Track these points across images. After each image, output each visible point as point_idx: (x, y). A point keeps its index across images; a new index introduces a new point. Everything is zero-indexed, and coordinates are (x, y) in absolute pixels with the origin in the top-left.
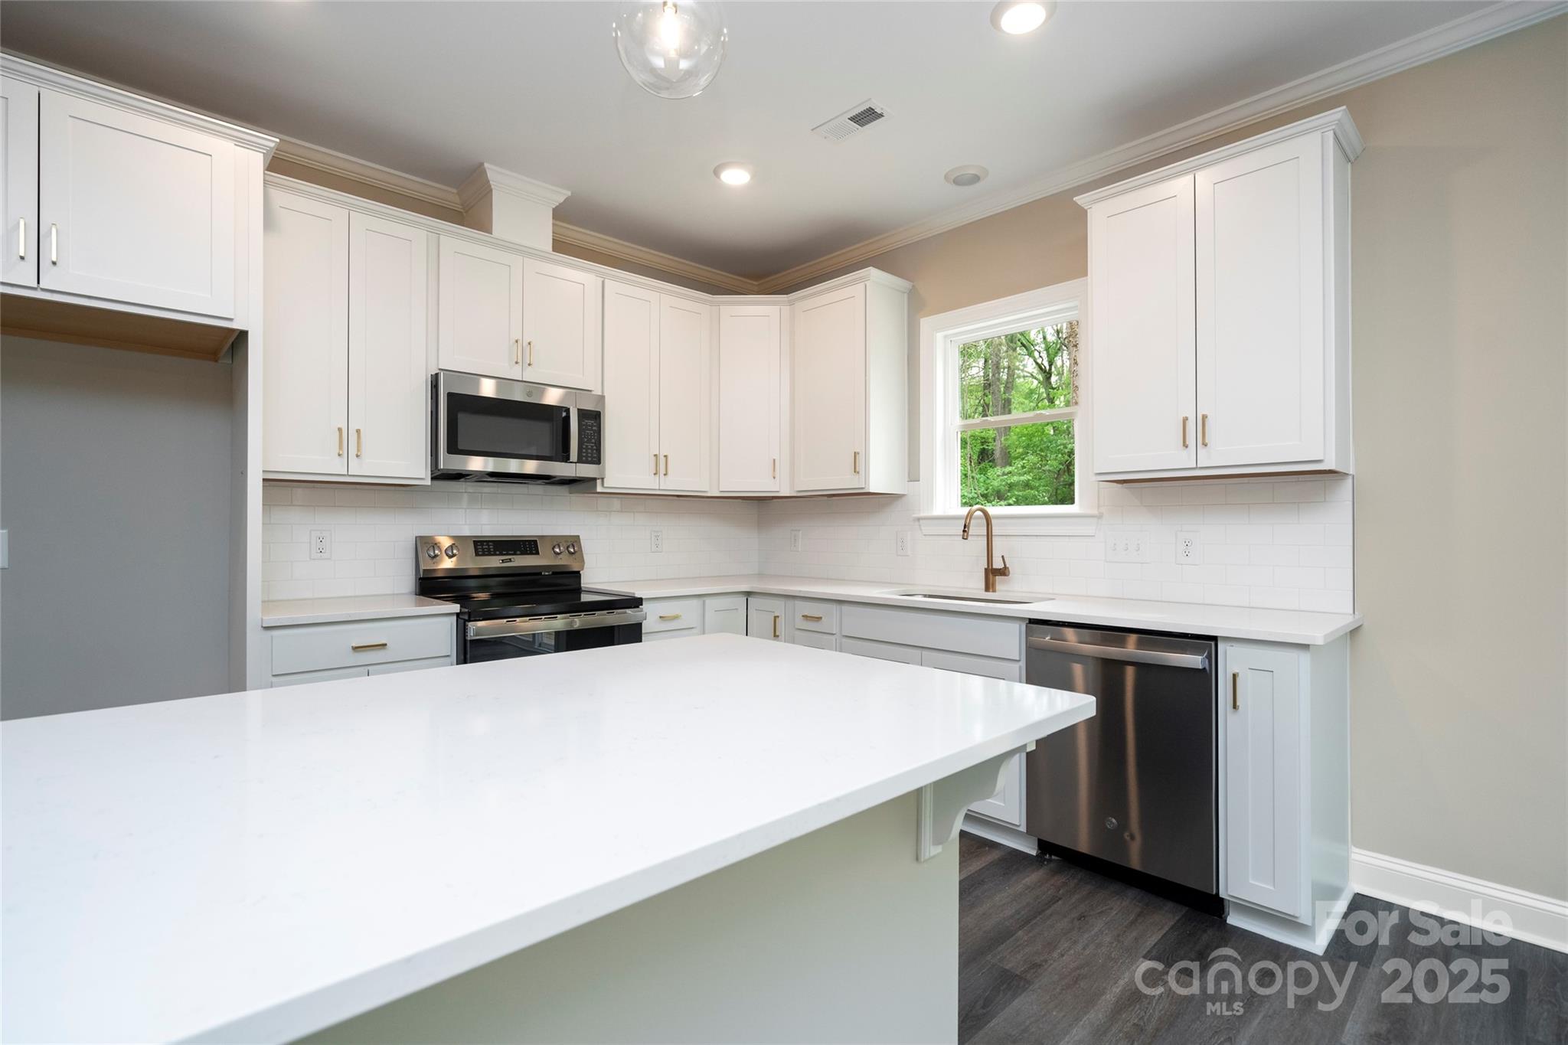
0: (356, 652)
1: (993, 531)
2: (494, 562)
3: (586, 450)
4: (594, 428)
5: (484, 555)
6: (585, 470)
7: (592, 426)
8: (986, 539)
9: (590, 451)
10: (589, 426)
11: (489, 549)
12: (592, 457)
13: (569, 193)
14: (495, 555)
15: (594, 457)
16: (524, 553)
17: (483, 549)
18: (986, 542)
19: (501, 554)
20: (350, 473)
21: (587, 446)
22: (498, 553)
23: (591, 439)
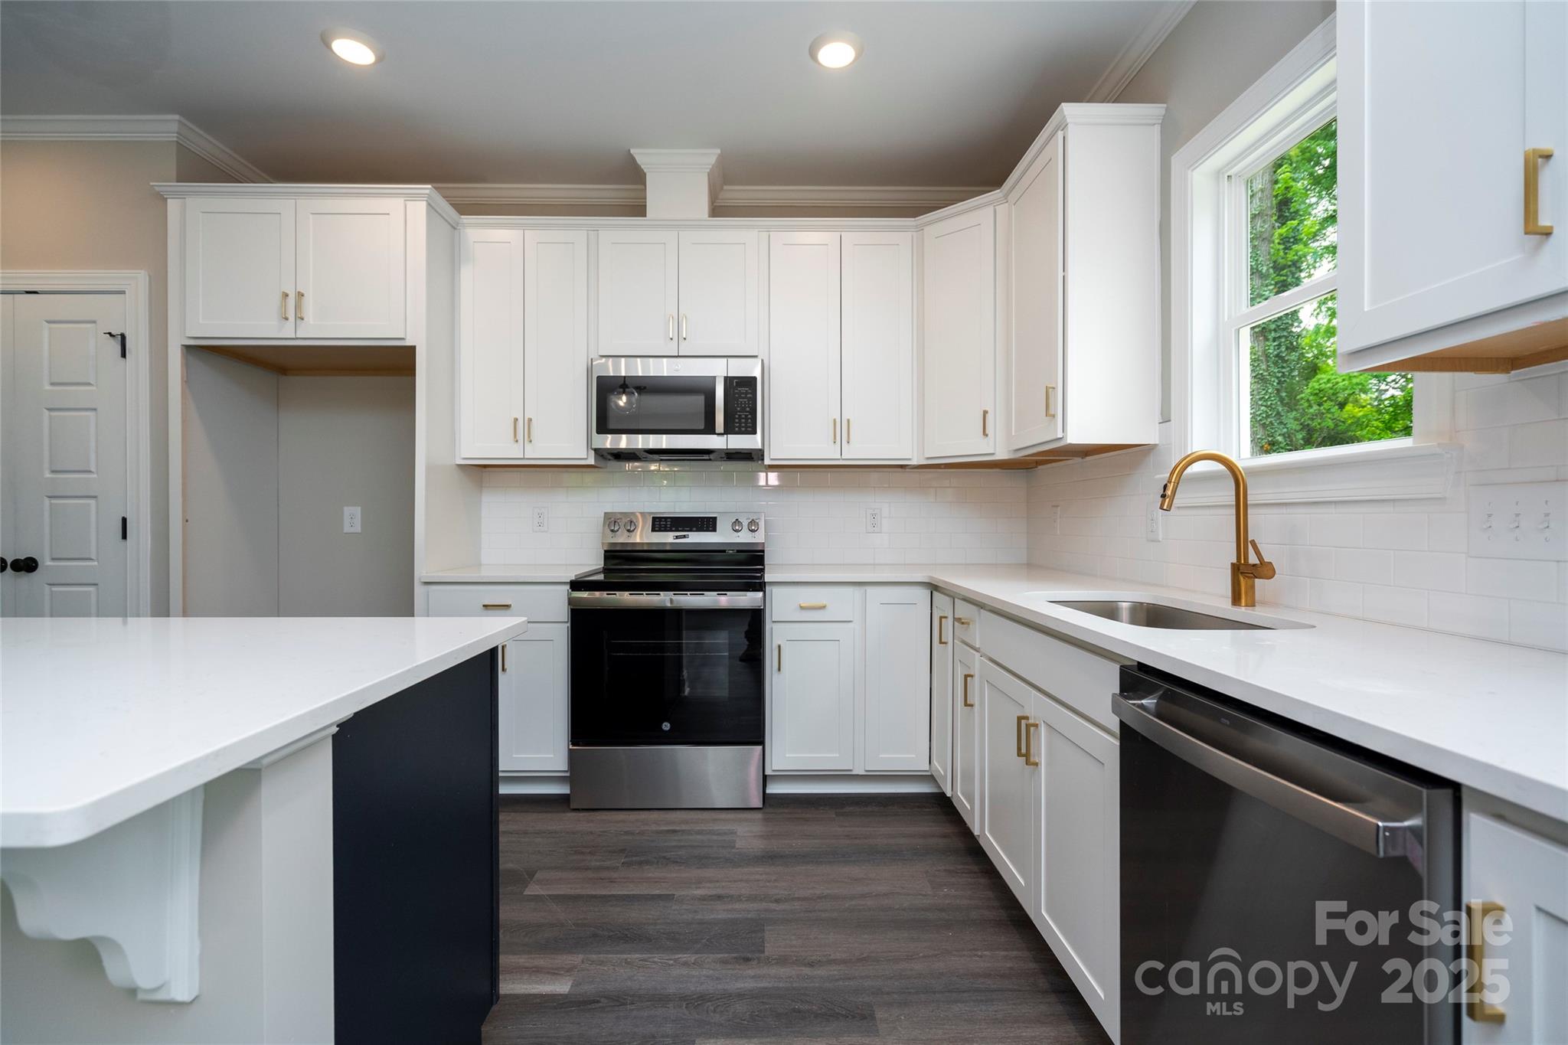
0: (487, 609)
1: (1249, 498)
2: (668, 538)
3: (740, 420)
4: (749, 396)
5: (660, 530)
6: (739, 442)
7: (747, 393)
8: (1234, 511)
9: (743, 420)
10: (743, 393)
11: (666, 525)
12: (746, 427)
13: (719, 151)
14: (671, 531)
15: (750, 427)
16: (700, 529)
17: (660, 525)
18: (1234, 518)
19: (677, 530)
20: (526, 457)
21: (739, 415)
22: (674, 529)
23: (745, 407)
